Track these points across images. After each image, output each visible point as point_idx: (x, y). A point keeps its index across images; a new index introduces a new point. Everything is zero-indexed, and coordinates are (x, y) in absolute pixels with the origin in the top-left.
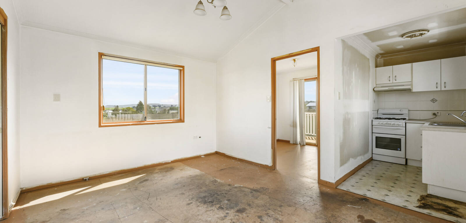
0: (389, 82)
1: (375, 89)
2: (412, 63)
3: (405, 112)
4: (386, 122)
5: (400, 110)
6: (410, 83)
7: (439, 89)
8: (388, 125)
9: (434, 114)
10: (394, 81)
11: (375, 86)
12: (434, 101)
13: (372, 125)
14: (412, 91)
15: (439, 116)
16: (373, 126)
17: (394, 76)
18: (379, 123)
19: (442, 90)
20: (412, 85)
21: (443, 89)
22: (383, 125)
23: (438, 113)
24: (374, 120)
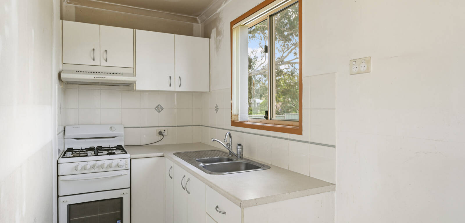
0: (93, 63)
1: (63, 76)
2: (134, 30)
3: (119, 131)
4: (92, 163)
5: (110, 126)
6: (131, 71)
7: (172, 89)
8: (96, 170)
9: (160, 133)
10: (103, 63)
11: (61, 68)
12: (159, 109)
13: (58, 176)
14: (135, 89)
15: (166, 136)
16: (60, 178)
17: (103, 50)
18: (76, 168)
19: (176, 90)
20: (134, 75)
21: (178, 89)
22: (87, 172)
23: (164, 131)
24: (61, 160)
